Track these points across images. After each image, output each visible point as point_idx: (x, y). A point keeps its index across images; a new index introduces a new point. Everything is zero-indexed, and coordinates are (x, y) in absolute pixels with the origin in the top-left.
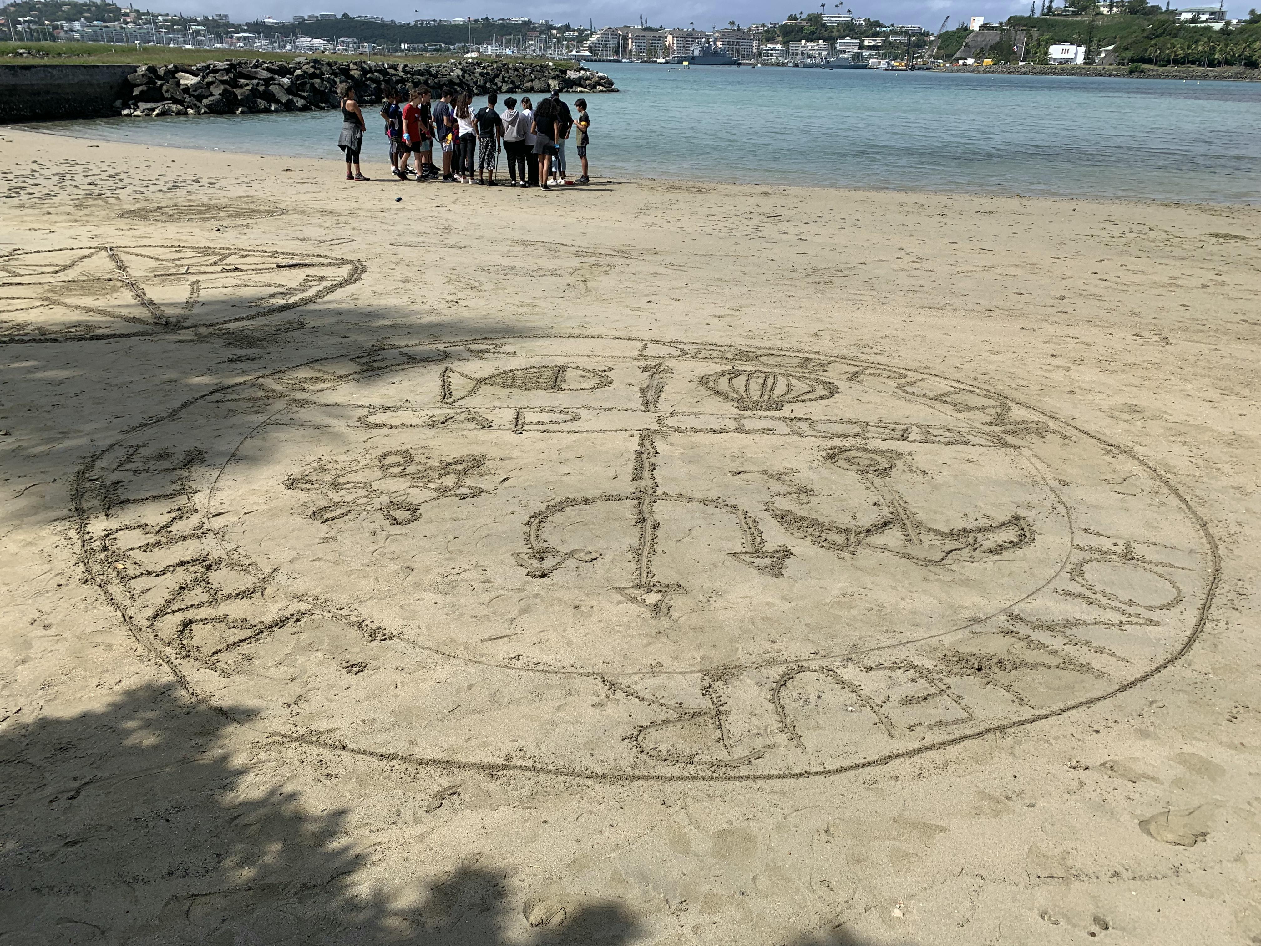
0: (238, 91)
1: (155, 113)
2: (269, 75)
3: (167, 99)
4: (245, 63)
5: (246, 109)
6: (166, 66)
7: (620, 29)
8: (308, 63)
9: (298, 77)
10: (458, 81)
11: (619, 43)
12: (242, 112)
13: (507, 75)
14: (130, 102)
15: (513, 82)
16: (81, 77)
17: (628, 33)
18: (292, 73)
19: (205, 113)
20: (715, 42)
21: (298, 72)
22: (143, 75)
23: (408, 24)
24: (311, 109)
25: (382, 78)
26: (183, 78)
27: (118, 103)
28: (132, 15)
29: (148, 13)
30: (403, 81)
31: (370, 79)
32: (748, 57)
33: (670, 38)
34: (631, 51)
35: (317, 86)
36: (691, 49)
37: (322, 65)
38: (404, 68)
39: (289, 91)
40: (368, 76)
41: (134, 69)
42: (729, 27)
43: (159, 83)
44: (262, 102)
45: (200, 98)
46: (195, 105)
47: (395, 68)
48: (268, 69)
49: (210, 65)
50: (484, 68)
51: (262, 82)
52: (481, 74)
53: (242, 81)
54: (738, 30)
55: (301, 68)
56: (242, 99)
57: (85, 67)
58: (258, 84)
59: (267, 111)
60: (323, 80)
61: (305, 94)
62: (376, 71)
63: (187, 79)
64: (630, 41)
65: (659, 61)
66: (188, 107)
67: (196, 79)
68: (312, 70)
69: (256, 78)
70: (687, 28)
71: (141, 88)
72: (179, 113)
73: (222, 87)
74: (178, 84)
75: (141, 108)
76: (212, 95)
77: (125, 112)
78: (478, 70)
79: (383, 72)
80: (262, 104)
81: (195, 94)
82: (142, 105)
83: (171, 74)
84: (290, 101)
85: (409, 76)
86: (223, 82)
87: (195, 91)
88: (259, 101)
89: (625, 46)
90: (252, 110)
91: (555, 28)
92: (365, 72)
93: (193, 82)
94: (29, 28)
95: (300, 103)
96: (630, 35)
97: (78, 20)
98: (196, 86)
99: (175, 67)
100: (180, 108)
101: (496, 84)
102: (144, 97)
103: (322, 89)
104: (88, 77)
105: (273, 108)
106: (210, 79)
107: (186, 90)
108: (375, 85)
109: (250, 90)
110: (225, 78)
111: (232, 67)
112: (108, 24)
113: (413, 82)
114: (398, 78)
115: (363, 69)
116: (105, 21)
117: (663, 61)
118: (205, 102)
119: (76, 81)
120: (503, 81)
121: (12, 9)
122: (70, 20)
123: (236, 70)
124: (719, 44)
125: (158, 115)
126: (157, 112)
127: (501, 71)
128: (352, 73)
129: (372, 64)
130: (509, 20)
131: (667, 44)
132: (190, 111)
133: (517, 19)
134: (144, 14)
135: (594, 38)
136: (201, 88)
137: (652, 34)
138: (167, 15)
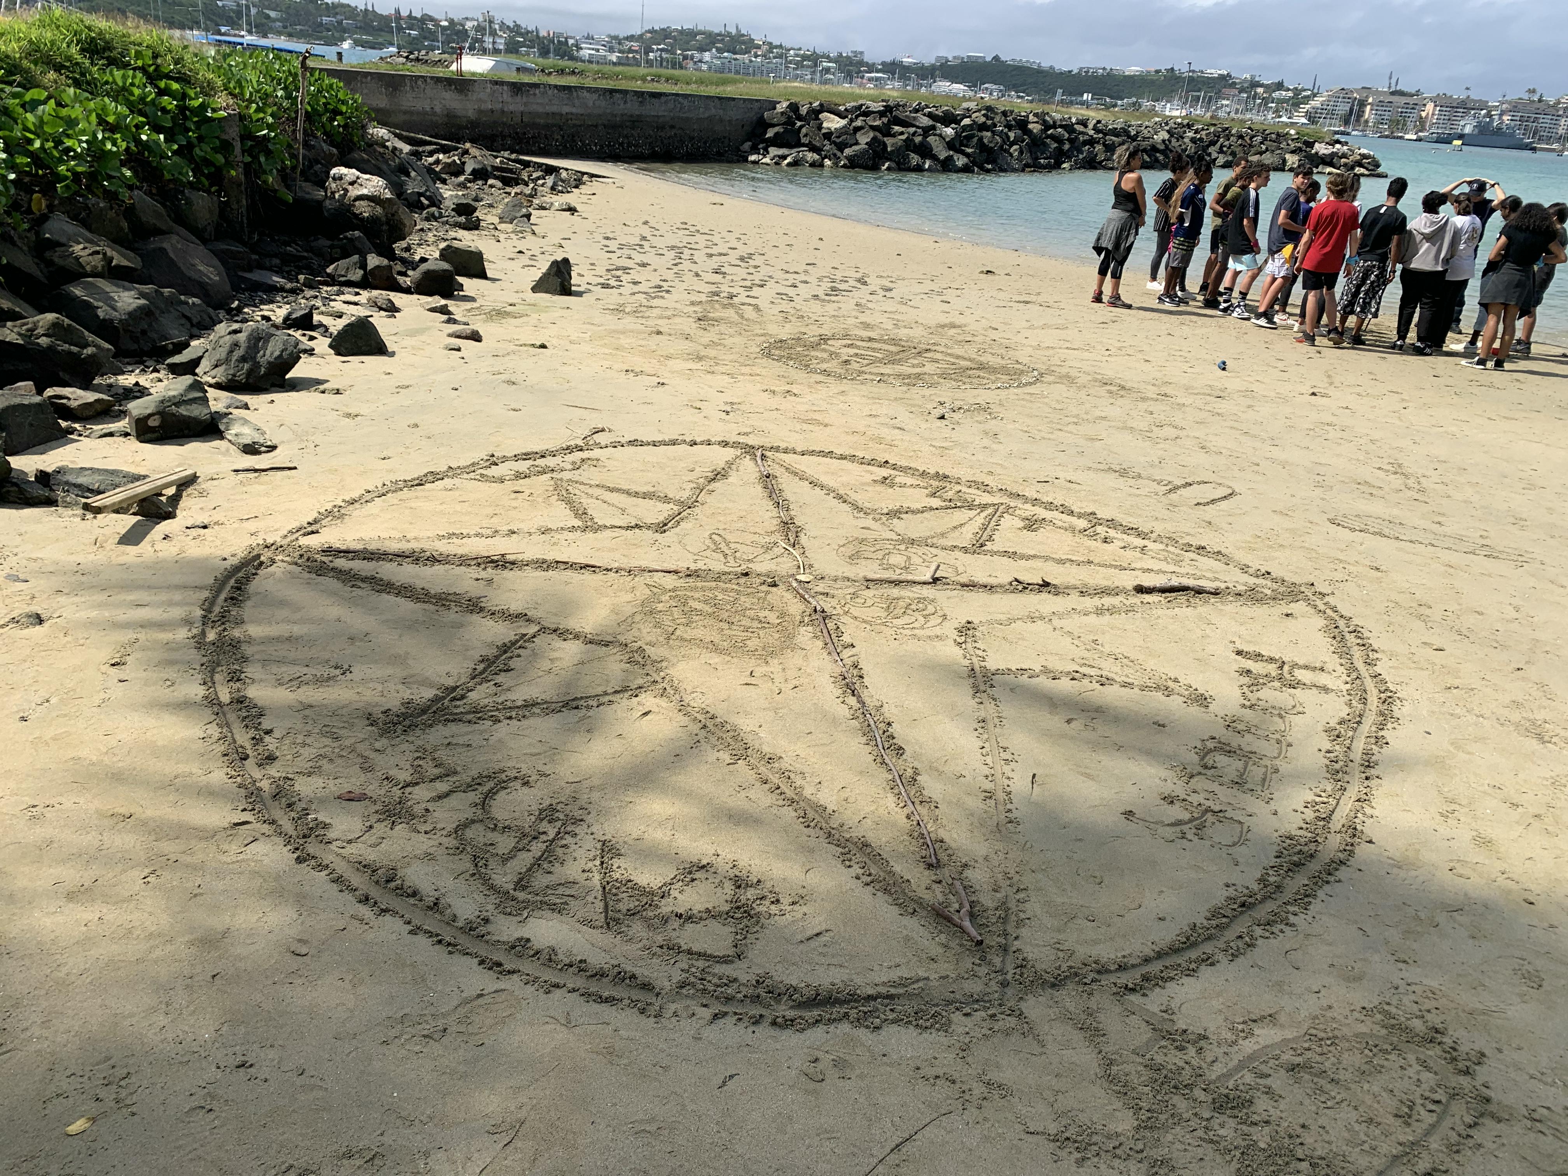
0: (889, 141)
1: (786, 162)
2: (931, 123)
3: (804, 145)
4: (904, 106)
5: (894, 165)
6: (811, 104)
7: (1357, 91)
8: (979, 111)
9: (964, 128)
10: (1162, 147)
11: (1351, 110)
12: (888, 169)
13: (1227, 143)
14: (761, 146)
15: (1233, 154)
16: (713, 111)
17: (1367, 97)
18: (958, 122)
19: (844, 166)
20: (1501, 115)
21: (966, 121)
22: (782, 113)
23: (1070, 72)
24: (973, 172)
25: (1067, 136)
26: (827, 119)
27: (747, 145)
28: (765, 48)
29: (781, 46)
30: (1092, 142)
31: (1052, 137)
32: (1549, 140)
33: (1430, 106)
34: (1367, 122)
35: (985, 141)
36: (1462, 123)
37: (997, 114)
38: (1095, 125)
39: (951, 145)
40: (1049, 132)
41: (773, 105)
42: (1526, 96)
43: (799, 124)
44: (916, 157)
45: (841, 147)
46: (835, 155)
47: (1084, 123)
48: (930, 115)
49: (862, 105)
50: (1196, 132)
51: (919, 131)
52: (1193, 140)
53: (897, 128)
54: (1540, 101)
55: (970, 117)
56: (892, 151)
57: (720, 98)
58: (914, 134)
59: (919, 169)
60: (993, 133)
61: (969, 150)
62: (1061, 126)
63: (832, 121)
64: (1369, 107)
65: (1407, 137)
66: (826, 157)
67: (843, 122)
68: (983, 119)
69: (913, 126)
70: (1459, 94)
71: (776, 129)
72: (813, 165)
73: (871, 134)
74: (820, 127)
75: (771, 155)
76: (857, 143)
77: (752, 158)
78: (1191, 134)
79: (1069, 128)
80: (915, 159)
81: (838, 141)
82: (774, 151)
83: (815, 113)
84: (949, 159)
85: (1101, 135)
86: (873, 128)
87: (838, 137)
88: (912, 155)
89: (1360, 113)
90: (902, 166)
91: (1262, 86)
92: (1047, 126)
93: (838, 126)
94: (661, 56)
95: (961, 161)
96: (1370, 100)
97: (709, 50)
98: (842, 131)
99: (821, 105)
100: (816, 157)
101: (1210, 155)
102: (777, 142)
103: (992, 145)
104: (721, 112)
105: (927, 166)
106: (859, 123)
107: (828, 136)
108: (1056, 145)
109: (904, 141)
110: (877, 123)
111: (888, 109)
112: (738, 56)
113: (1104, 144)
114: (1087, 137)
115: (1045, 122)
116: (735, 53)
117: (1414, 137)
118: (848, 151)
119: (706, 115)
120: (1221, 151)
121: (649, 35)
122: (702, 49)
123: (891, 113)
124: (1506, 118)
125: (789, 165)
126: (789, 160)
127: (1219, 137)
128: (1030, 126)
129: (1057, 116)
130: (1202, 72)
131: (1424, 114)
132: (827, 162)
133: (1213, 71)
134: (776, 47)
135: (1316, 102)
136: (846, 133)
137: (1403, 100)
138: (800, 49)
